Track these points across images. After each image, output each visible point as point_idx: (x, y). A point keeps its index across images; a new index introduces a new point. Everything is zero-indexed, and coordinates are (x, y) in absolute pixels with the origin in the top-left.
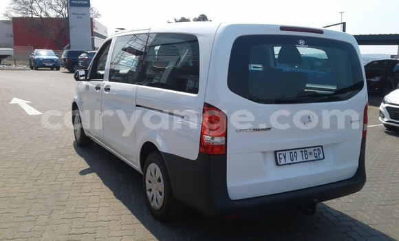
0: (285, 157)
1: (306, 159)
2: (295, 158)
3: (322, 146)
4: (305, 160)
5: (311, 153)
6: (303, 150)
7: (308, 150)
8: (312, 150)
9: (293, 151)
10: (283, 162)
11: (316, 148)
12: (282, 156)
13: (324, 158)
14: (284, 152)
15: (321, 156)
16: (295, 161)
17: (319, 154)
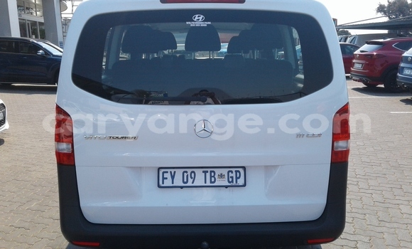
0: (173, 177)
1: (211, 182)
2: (190, 180)
3: (244, 168)
4: (208, 183)
5: (221, 176)
6: (209, 170)
7: (218, 172)
8: (225, 171)
9: (189, 171)
10: (168, 183)
11: (234, 170)
12: (168, 175)
13: (245, 185)
14: (173, 171)
15: (241, 182)
16: (190, 184)
17: (237, 178)
